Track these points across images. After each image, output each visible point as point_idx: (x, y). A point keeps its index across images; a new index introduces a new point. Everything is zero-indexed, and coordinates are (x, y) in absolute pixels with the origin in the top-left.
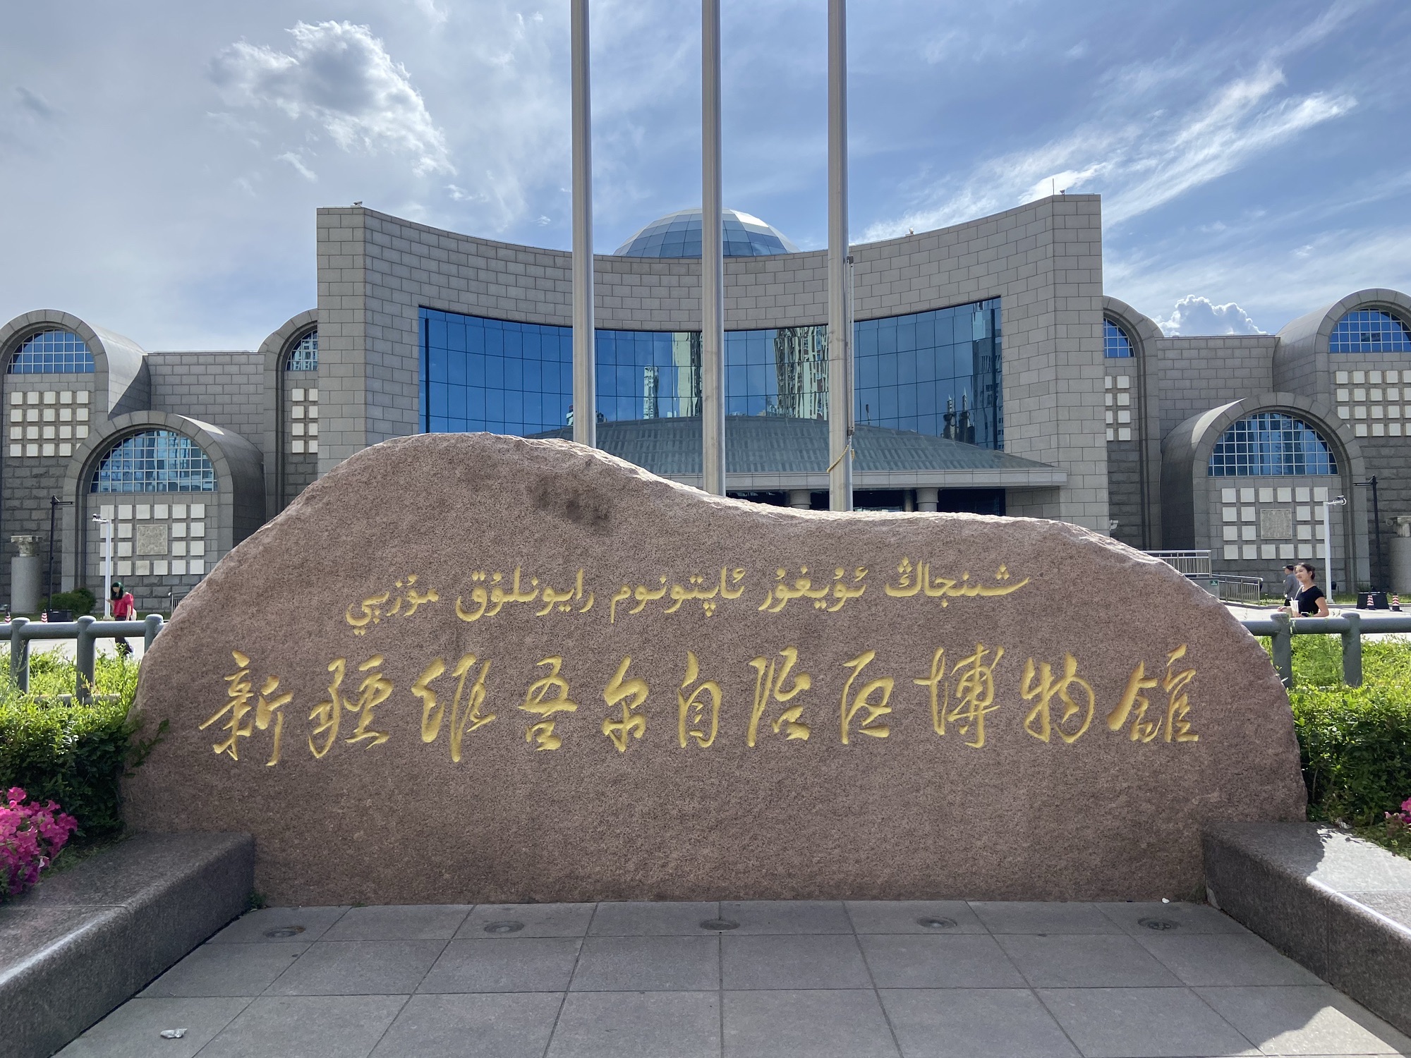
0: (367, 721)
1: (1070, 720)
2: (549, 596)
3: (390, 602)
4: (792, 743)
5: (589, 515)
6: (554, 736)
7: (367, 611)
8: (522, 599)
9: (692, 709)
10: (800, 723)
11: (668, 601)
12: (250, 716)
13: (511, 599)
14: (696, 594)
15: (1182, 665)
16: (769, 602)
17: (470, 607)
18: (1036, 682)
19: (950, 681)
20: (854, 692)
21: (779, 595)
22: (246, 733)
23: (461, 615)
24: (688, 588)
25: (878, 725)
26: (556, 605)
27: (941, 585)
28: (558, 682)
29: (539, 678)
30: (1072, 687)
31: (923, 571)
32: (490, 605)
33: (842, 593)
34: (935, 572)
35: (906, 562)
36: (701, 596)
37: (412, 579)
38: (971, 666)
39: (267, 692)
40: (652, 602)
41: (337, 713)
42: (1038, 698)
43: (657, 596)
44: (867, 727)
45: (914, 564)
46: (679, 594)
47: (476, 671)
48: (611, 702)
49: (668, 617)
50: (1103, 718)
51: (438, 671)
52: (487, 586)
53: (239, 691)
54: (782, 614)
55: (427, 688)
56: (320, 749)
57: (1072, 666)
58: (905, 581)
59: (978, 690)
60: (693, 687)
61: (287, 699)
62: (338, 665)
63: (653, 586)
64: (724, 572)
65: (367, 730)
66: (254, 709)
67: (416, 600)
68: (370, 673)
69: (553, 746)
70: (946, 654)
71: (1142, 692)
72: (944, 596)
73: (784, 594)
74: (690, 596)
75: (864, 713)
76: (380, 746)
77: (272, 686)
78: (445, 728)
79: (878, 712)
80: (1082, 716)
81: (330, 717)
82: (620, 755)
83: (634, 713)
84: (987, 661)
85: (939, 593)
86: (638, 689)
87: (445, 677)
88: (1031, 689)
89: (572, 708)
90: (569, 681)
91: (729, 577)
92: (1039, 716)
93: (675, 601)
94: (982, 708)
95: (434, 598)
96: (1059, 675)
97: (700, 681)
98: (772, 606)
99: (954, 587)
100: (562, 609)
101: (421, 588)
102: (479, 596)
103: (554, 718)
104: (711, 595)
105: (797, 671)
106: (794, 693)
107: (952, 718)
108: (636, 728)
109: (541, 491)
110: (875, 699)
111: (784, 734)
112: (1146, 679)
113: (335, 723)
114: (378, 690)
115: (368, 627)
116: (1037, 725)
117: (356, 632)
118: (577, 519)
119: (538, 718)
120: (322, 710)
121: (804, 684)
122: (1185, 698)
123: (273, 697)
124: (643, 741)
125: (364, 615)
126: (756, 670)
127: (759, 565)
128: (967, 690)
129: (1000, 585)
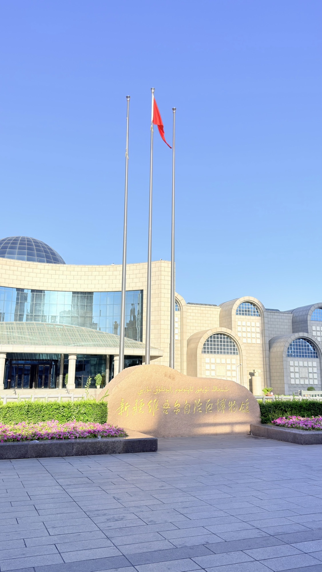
0: (141, 409)
3: (144, 391)
4: (199, 413)
8: (163, 390)
9: (186, 408)
10: (200, 410)
13: (161, 390)
20: (207, 405)
22: (123, 411)
23: (154, 393)
24: (186, 389)
26: (168, 392)
28: (168, 403)
31: (216, 388)
32: (159, 391)
33: (206, 391)
34: (218, 388)
37: (147, 387)
40: (181, 391)
44: (209, 411)
45: (215, 386)
48: (175, 406)
52: (158, 388)
53: (122, 404)
54: (198, 393)
58: (214, 389)
59: (223, 405)
63: (181, 389)
65: (141, 411)
66: (124, 407)
74: (186, 391)
75: (209, 409)
77: (127, 404)
78: (152, 410)
80: (236, 409)
81: (136, 409)
82: (176, 415)
83: (178, 408)
85: (218, 391)
87: (152, 402)
88: (230, 405)
91: (191, 388)
94: (224, 408)
95: (151, 390)
98: (197, 392)
99: (220, 390)
103: (167, 409)
104: (189, 390)
107: (220, 409)
110: (210, 407)
112: (243, 404)
115: (141, 394)
121: (201, 404)
122: (248, 406)
124: (179, 413)
127: (195, 386)
128: (222, 405)
129: (226, 390)
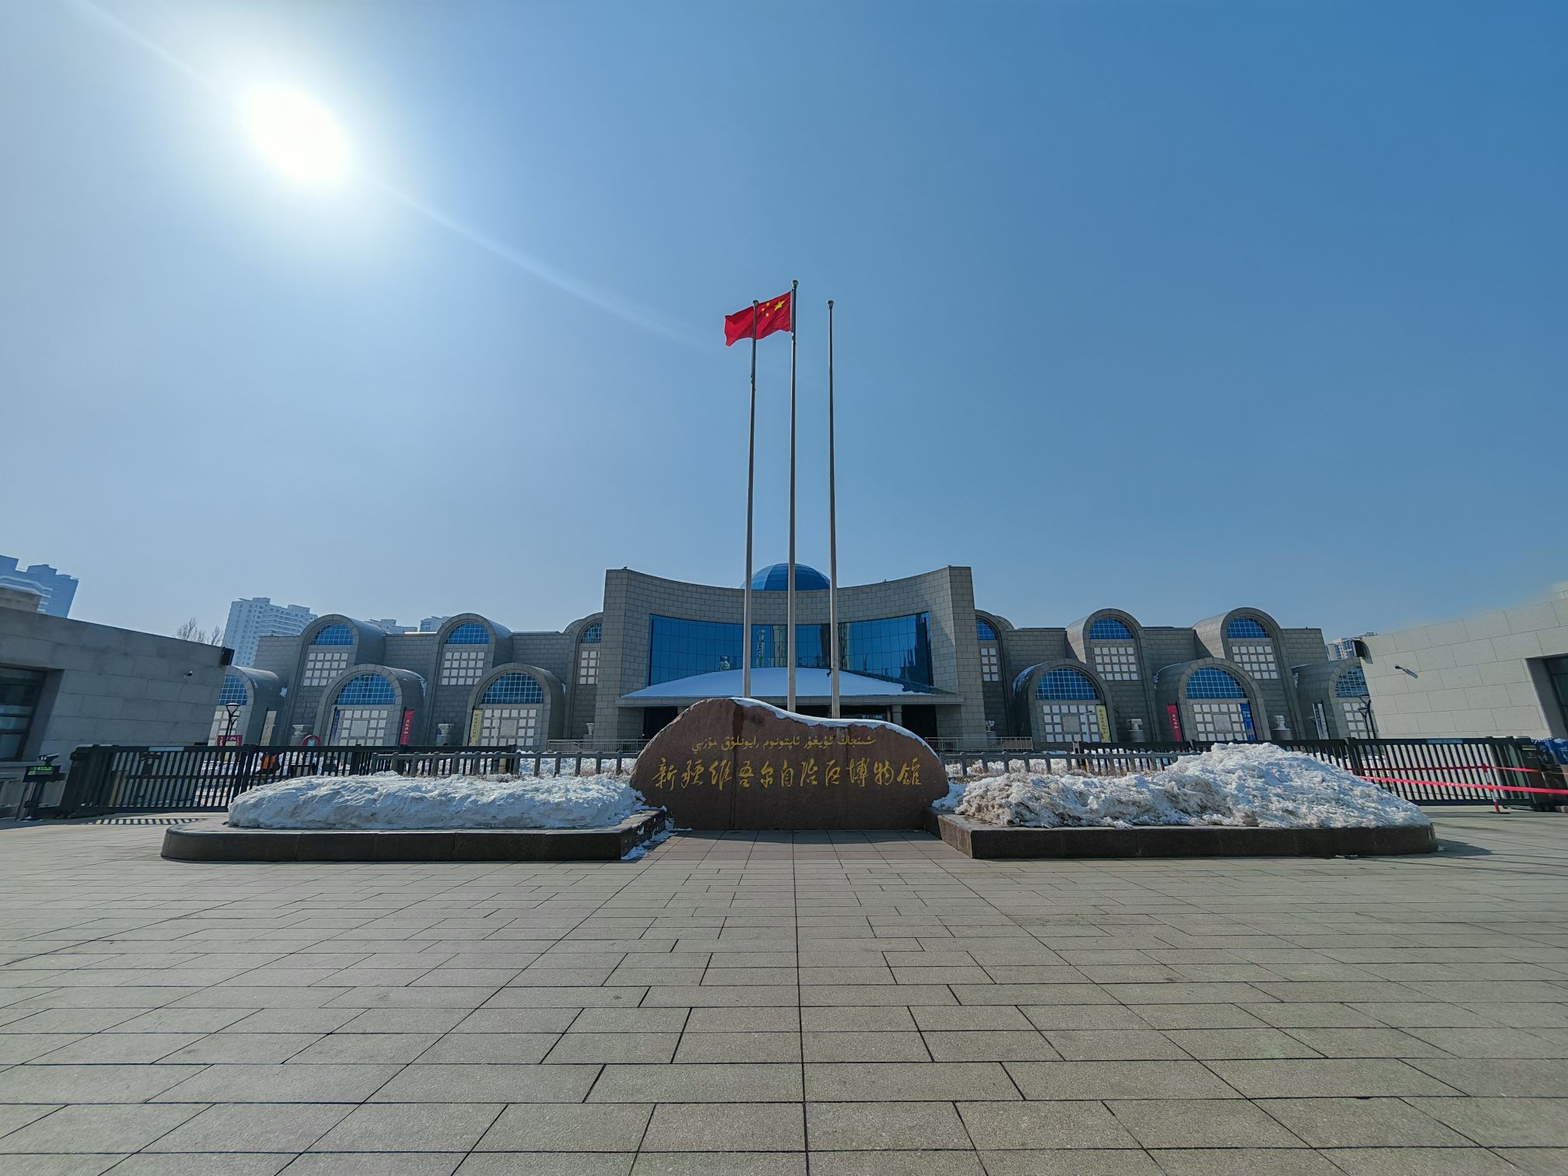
0: (697, 777)
1: (887, 778)
2: (747, 743)
3: (704, 745)
5: (758, 722)
6: (748, 783)
7: (698, 747)
8: (739, 744)
9: (785, 777)
10: (815, 780)
11: (779, 745)
12: (666, 776)
13: (736, 744)
14: (787, 744)
15: (916, 763)
16: (806, 746)
17: (726, 746)
18: (878, 769)
19: (855, 768)
20: (830, 771)
22: (665, 781)
23: (722, 749)
24: (784, 741)
25: (835, 780)
27: (853, 742)
28: (749, 768)
29: (743, 767)
30: (888, 769)
31: (848, 738)
32: (731, 746)
33: (826, 743)
34: (851, 738)
35: (843, 735)
37: (709, 739)
38: (860, 764)
39: (670, 769)
40: (774, 746)
41: (689, 775)
42: (878, 772)
43: (776, 744)
44: (833, 781)
45: (845, 736)
46: (782, 743)
47: (726, 765)
48: (763, 774)
49: (779, 750)
50: (895, 778)
51: (716, 764)
52: (730, 741)
53: (663, 769)
54: (810, 749)
55: (713, 769)
56: (684, 785)
57: (887, 763)
58: (843, 740)
59: (863, 770)
60: (785, 770)
61: (676, 771)
62: (690, 762)
63: (775, 742)
64: (795, 736)
65: (697, 780)
66: (667, 774)
67: (711, 744)
68: (698, 764)
69: (748, 785)
70: (854, 760)
71: (906, 771)
72: (853, 744)
73: (810, 743)
74: (785, 744)
75: (832, 777)
76: (700, 785)
77: (672, 767)
78: (718, 780)
79: (835, 777)
80: (890, 777)
81: (687, 776)
83: (770, 777)
84: (865, 762)
86: (771, 770)
87: (718, 766)
88: (876, 770)
89: (753, 775)
90: (752, 767)
91: (796, 739)
92: (879, 777)
93: (781, 745)
94: (863, 776)
95: (715, 744)
96: (884, 766)
97: (788, 768)
99: (856, 742)
100: (750, 747)
101: (712, 741)
102: (728, 744)
103: (747, 778)
104: (791, 744)
105: (814, 765)
106: (813, 771)
107: (856, 778)
108: (770, 781)
110: (835, 773)
111: (810, 783)
112: (907, 767)
113: (689, 778)
114: (700, 769)
115: (698, 752)
116: (878, 780)
117: (695, 753)
118: (754, 723)
119: (744, 778)
120: (685, 774)
121: (815, 769)
122: (918, 773)
123: (671, 771)
124: (772, 784)
126: (803, 765)
127: (802, 735)
128: (860, 770)
129: (869, 741)
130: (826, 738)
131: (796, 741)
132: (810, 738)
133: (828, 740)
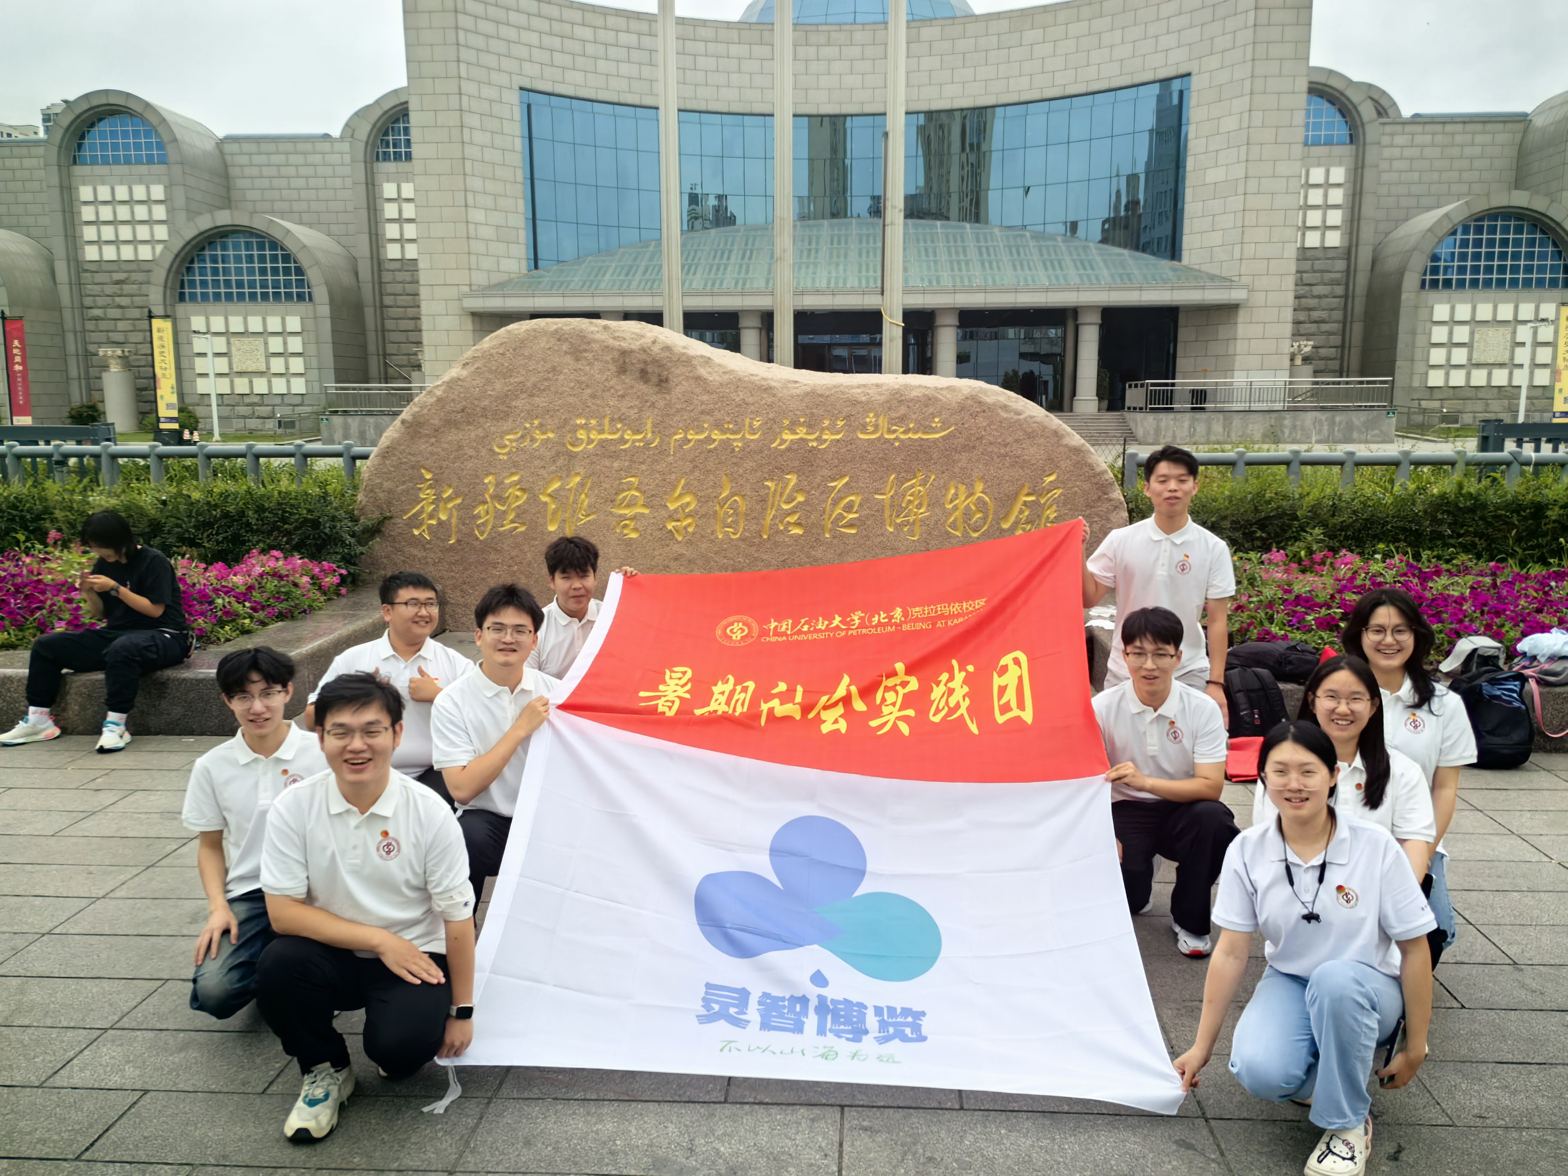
0: (512, 516)
1: (976, 522)
2: (629, 435)
3: (523, 437)
4: (792, 536)
5: (655, 379)
6: (635, 530)
7: (507, 443)
8: (610, 437)
9: (726, 513)
11: (709, 440)
12: (435, 511)
13: (603, 436)
14: (729, 436)
15: (1053, 486)
16: (778, 441)
17: (576, 442)
18: (956, 496)
19: (899, 496)
20: (835, 503)
21: (785, 437)
22: (433, 522)
23: (570, 447)
24: (723, 431)
25: (850, 525)
26: (634, 441)
27: (895, 431)
28: (637, 494)
29: (624, 491)
30: (979, 500)
31: (883, 422)
32: (590, 441)
34: (892, 421)
35: (871, 415)
36: (732, 437)
37: (536, 422)
38: (912, 486)
39: (445, 496)
40: (699, 441)
41: (491, 510)
42: (956, 508)
43: (702, 437)
45: (877, 416)
46: (717, 435)
47: (582, 484)
48: (672, 507)
49: (710, 451)
50: (998, 520)
51: (556, 485)
52: (585, 427)
53: (427, 494)
54: (789, 449)
55: (549, 495)
56: (482, 533)
57: (979, 487)
58: (871, 429)
59: (917, 502)
60: (727, 499)
61: (459, 501)
62: (490, 479)
63: (700, 430)
64: (748, 421)
65: (512, 522)
66: (437, 506)
67: (540, 437)
68: (512, 485)
69: (634, 535)
70: (897, 478)
71: (1025, 503)
72: (896, 439)
73: (788, 437)
74: (724, 437)
75: (840, 517)
76: (521, 533)
77: (449, 492)
78: (563, 522)
79: (850, 516)
80: (985, 518)
81: (487, 513)
82: (679, 542)
83: (689, 515)
84: (923, 483)
85: (893, 436)
86: (690, 500)
87: (561, 488)
88: (952, 501)
89: (646, 511)
90: (643, 493)
91: (751, 426)
92: (956, 519)
93: (714, 440)
94: (919, 515)
95: (551, 435)
96: (971, 492)
97: (732, 494)
98: (780, 444)
99: (904, 432)
100: (637, 444)
101: (543, 428)
102: (582, 434)
103: (633, 518)
104: (738, 437)
105: (798, 489)
106: (794, 503)
107: (898, 521)
108: (689, 525)
109: (621, 361)
110: (848, 508)
111: (786, 529)
112: (1028, 494)
113: (491, 517)
114: (517, 496)
115: (508, 453)
116: (954, 526)
117: (501, 457)
118: (646, 381)
119: (623, 517)
120: (480, 509)
121: (800, 498)
122: (1054, 507)
123: (450, 499)
124: (694, 533)
125: (505, 446)
126: (769, 488)
127: (771, 416)
128: (909, 502)
129: (934, 430)
130: (827, 423)
131: (753, 431)
132: (786, 422)
133: (832, 429)
